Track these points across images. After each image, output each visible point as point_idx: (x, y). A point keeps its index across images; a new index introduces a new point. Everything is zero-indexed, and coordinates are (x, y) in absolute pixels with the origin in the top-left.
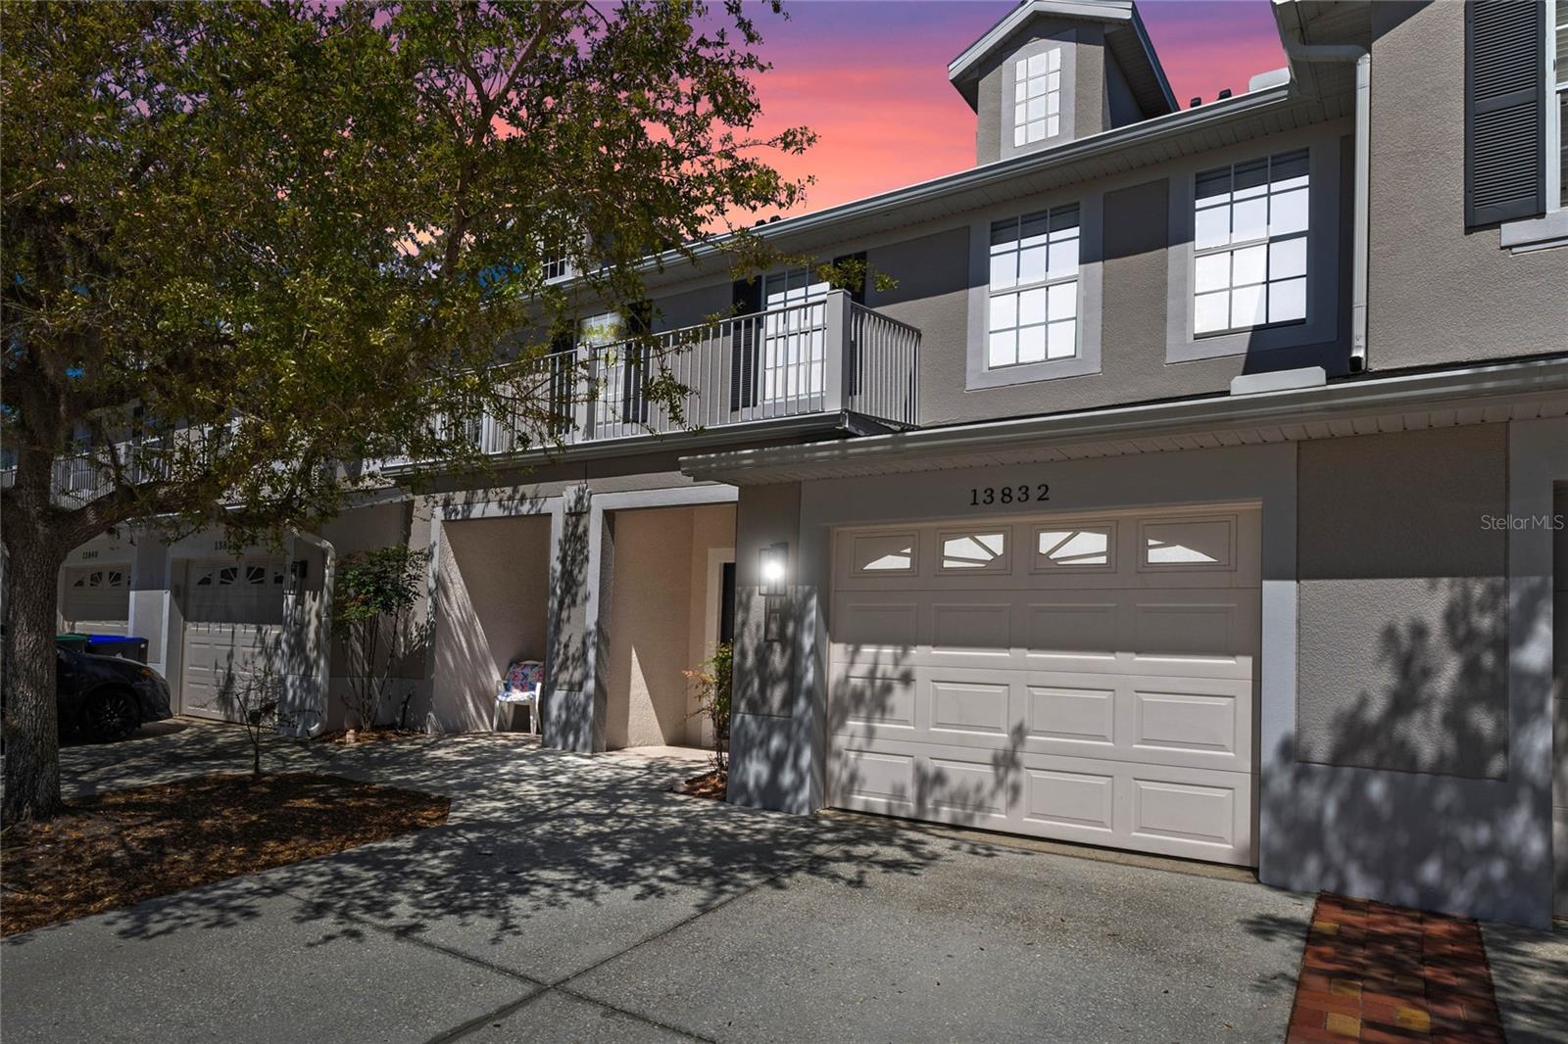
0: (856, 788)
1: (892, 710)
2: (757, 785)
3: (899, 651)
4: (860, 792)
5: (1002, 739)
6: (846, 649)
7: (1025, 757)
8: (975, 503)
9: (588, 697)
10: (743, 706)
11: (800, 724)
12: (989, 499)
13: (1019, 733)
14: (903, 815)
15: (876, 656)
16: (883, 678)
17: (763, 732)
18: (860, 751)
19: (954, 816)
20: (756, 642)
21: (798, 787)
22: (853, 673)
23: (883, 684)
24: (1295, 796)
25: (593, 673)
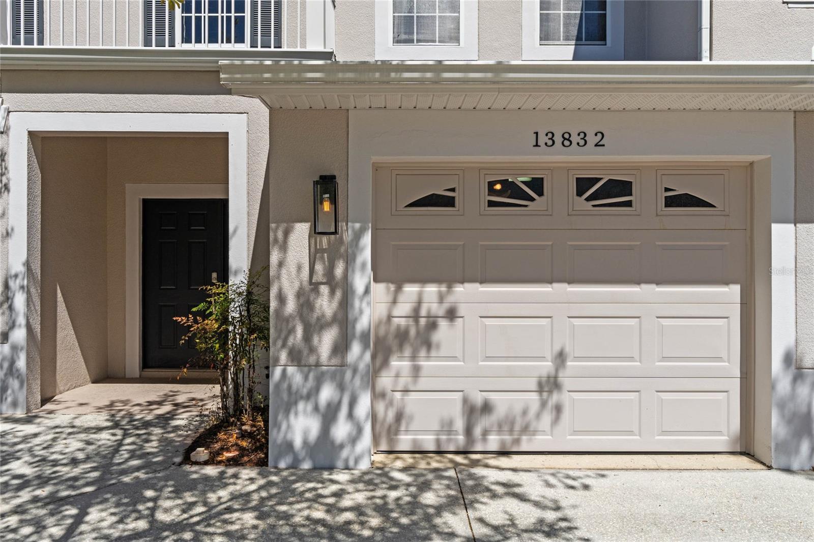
0: (403, 428)
1: (438, 346)
2: (305, 443)
3: (444, 289)
4: (407, 431)
5: (547, 366)
6: (388, 289)
7: (566, 382)
8: (537, 145)
9: (15, 348)
10: (283, 356)
11: (355, 371)
12: (550, 143)
13: (561, 358)
14: (452, 449)
15: (420, 295)
16: (428, 317)
17: (311, 382)
18: (406, 391)
19: (503, 443)
20: (297, 285)
21: (354, 439)
22: (396, 312)
23: (427, 322)
24: (793, 396)
25: (21, 320)
